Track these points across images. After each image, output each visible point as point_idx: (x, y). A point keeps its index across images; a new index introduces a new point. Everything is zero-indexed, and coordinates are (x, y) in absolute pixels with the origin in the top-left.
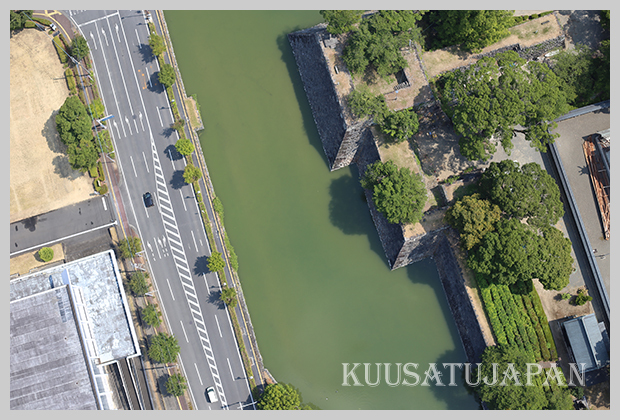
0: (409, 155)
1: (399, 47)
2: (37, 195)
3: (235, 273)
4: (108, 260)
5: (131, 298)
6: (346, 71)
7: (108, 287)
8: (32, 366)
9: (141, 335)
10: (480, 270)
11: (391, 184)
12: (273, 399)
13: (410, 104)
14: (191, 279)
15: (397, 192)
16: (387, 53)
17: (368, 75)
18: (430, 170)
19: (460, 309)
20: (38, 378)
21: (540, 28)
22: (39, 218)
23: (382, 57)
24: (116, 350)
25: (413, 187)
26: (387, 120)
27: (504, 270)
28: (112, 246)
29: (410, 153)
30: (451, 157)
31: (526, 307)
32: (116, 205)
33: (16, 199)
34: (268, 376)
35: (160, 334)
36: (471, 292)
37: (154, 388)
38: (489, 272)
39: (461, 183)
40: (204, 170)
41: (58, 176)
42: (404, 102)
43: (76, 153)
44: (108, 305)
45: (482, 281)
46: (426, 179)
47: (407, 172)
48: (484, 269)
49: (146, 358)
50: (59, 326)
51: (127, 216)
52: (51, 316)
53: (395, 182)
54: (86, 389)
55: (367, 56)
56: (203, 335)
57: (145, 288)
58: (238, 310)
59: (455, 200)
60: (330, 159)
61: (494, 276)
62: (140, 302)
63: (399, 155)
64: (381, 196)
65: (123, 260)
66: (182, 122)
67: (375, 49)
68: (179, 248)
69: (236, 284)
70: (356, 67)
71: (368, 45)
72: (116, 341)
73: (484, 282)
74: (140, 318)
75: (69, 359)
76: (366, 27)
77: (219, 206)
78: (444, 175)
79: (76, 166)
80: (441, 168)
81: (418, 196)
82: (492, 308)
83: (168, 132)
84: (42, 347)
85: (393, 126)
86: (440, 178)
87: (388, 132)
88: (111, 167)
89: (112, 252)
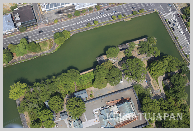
6: (139, 43)
13: (133, 56)
14: (92, 20)
21: (156, 86)
24: (77, 5)
29: (122, 57)
34: (72, 34)
36: (92, 70)
47: (118, 54)
56: (80, 22)
68: (98, 18)
69: (91, 28)
82: (88, 74)
83: (123, 15)
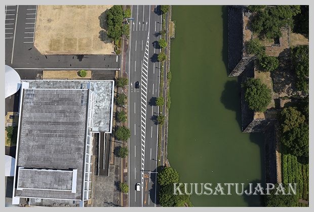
0: (269, 79)
1: (280, 26)
2: (88, 45)
3: (168, 110)
4: (110, 85)
5: (115, 106)
6: (251, 30)
7: (106, 97)
8: (60, 121)
9: (114, 125)
10: (286, 144)
11: (256, 89)
12: (166, 173)
13: (277, 55)
14: (146, 106)
15: (257, 94)
16: (274, 27)
17: (261, 35)
18: (277, 90)
19: (270, 161)
20: (62, 128)
22: (85, 56)
23: (271, 28)
24: (101, 127)
25: (266, 95)
26: (263, 59)
27: (298, 148)
28: (114, 79)
29: (270, 79)
30: (289, 87)
31: (302, 171)
32: (122, 61)
33: (77, 44)
34: (167, 163)
35: (124, 126)
36: (278, 155)
37: (112, 151)
38: (290, 146)
39: (290, 100)
40: (168, 57)
41: (100, 39)
42: (275, 53)
43: (111, 31)
44: (104, 105)
45: (285, 151)
46: (273, 93)
47: (266, 87)
48: (288, 144)
49: (114, 136)
50: (79, 107)
51: (126, 67)
52: (76, 101)
53: (258, 89)
54: (81, 140)
55: (264, 25)
56: (143, 134)
57: (123, 103)
58: (163, 127)
59: (284, 107)
60: (230, 70)
61: (291, 149)
62: (119, 109)
63: (264, 78)
64: (249, 94)
65: (118, 87)
66: (165, 32)
67: (269, 23)
68: (145, 90)
69: (166, 115)
70: (256, 30)
71: (266, 21)
72: (102, 123)
73: (286, 151)
74: (117, 116)
75: (79, 123)
76: (267, 11)
77: (170, 76)
78: (283, 95)
79: (110, 37)
80: (283, 91)
81: (267, 100)
82: (286, 165)
83: (157, 35)
84: (68, 114)
85: (265, 63)
86: (281, 96)
87: (262, 64)
88: (125, 43)
89: (114, 81)
